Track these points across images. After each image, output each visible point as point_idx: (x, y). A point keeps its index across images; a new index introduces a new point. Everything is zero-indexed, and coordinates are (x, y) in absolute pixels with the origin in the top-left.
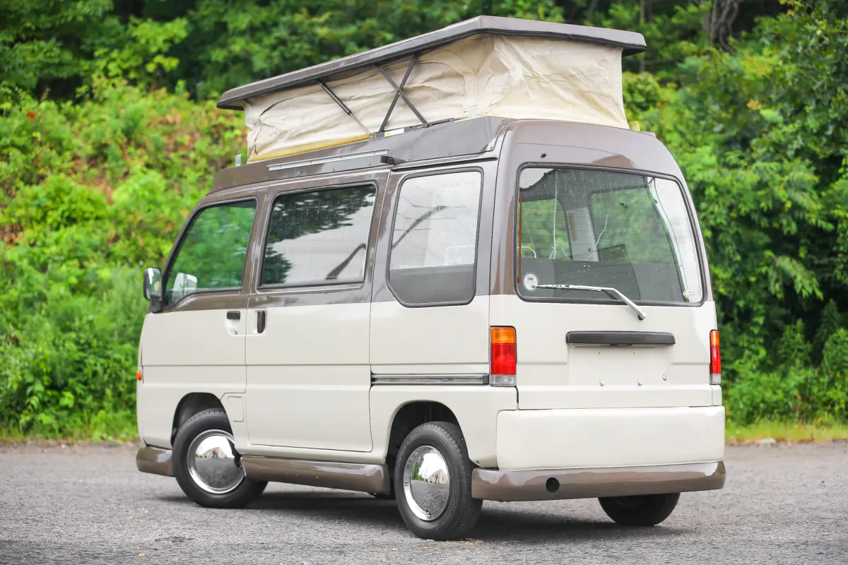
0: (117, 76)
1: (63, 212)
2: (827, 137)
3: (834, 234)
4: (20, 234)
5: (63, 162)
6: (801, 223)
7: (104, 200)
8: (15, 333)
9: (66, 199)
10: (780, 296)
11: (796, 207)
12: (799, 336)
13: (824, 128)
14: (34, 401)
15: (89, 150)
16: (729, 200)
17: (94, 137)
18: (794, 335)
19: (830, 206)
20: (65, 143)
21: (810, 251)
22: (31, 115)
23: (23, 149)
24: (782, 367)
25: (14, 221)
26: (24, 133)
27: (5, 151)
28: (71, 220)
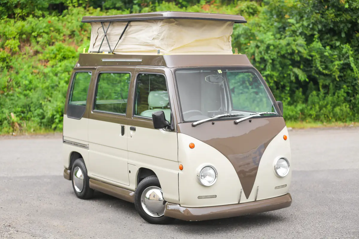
0: (75, 2)
1: (62, 55)
2: (310, 28)
3: (312, 60)
4: (48, 63)
5: (60, 37)
6: (301, 57)
7: (75, 51)
8: (50, 99)
9: (63, 51)
10: (294, 81)
11: (299, 52)
12: (301, 94)
13: (309, 25)
14: (57, 120)
15: (68, 33)
16: (277, 50)
17: (70, 28)
18: (299, 93)
19: (310, 51)
20: (61, 30)
21: (304, 66)
22: (49, 22)
23: (47, 33)
24: (295, 104)
25: (46, 58)
26: (47, 28)
27: (41, 34)
28: (64, 58)
